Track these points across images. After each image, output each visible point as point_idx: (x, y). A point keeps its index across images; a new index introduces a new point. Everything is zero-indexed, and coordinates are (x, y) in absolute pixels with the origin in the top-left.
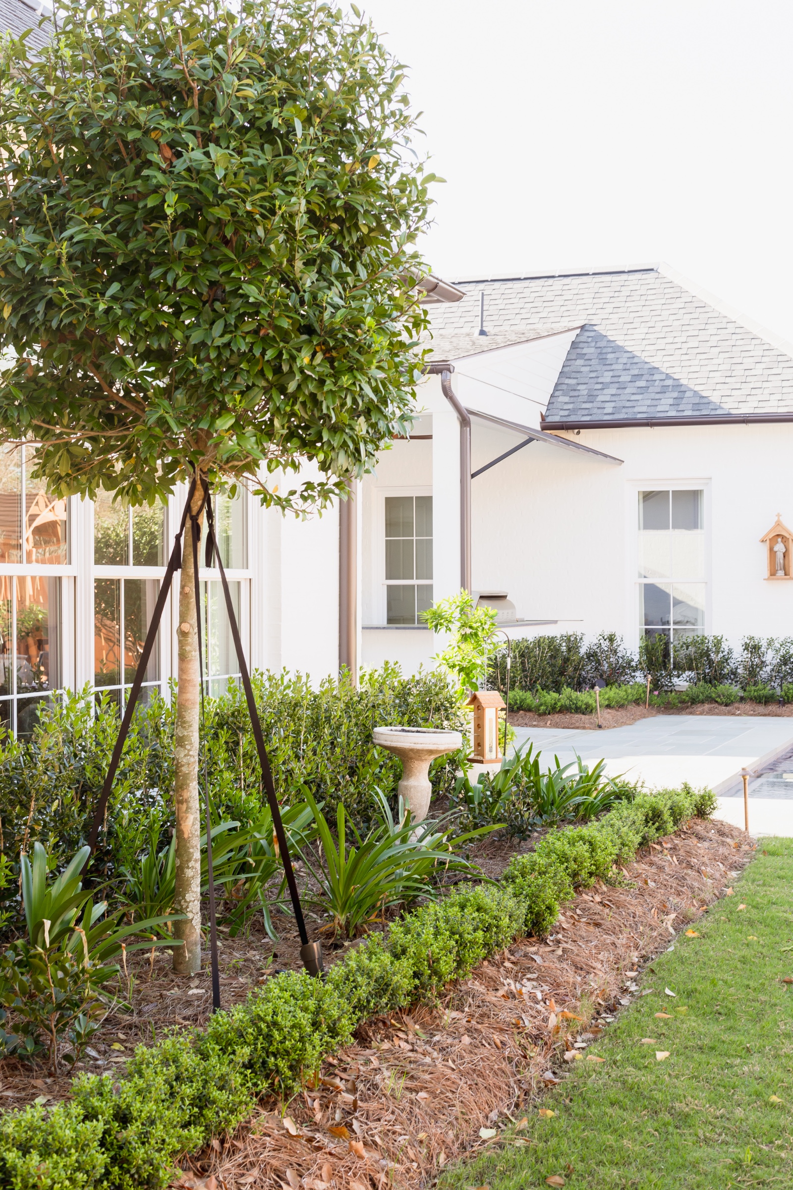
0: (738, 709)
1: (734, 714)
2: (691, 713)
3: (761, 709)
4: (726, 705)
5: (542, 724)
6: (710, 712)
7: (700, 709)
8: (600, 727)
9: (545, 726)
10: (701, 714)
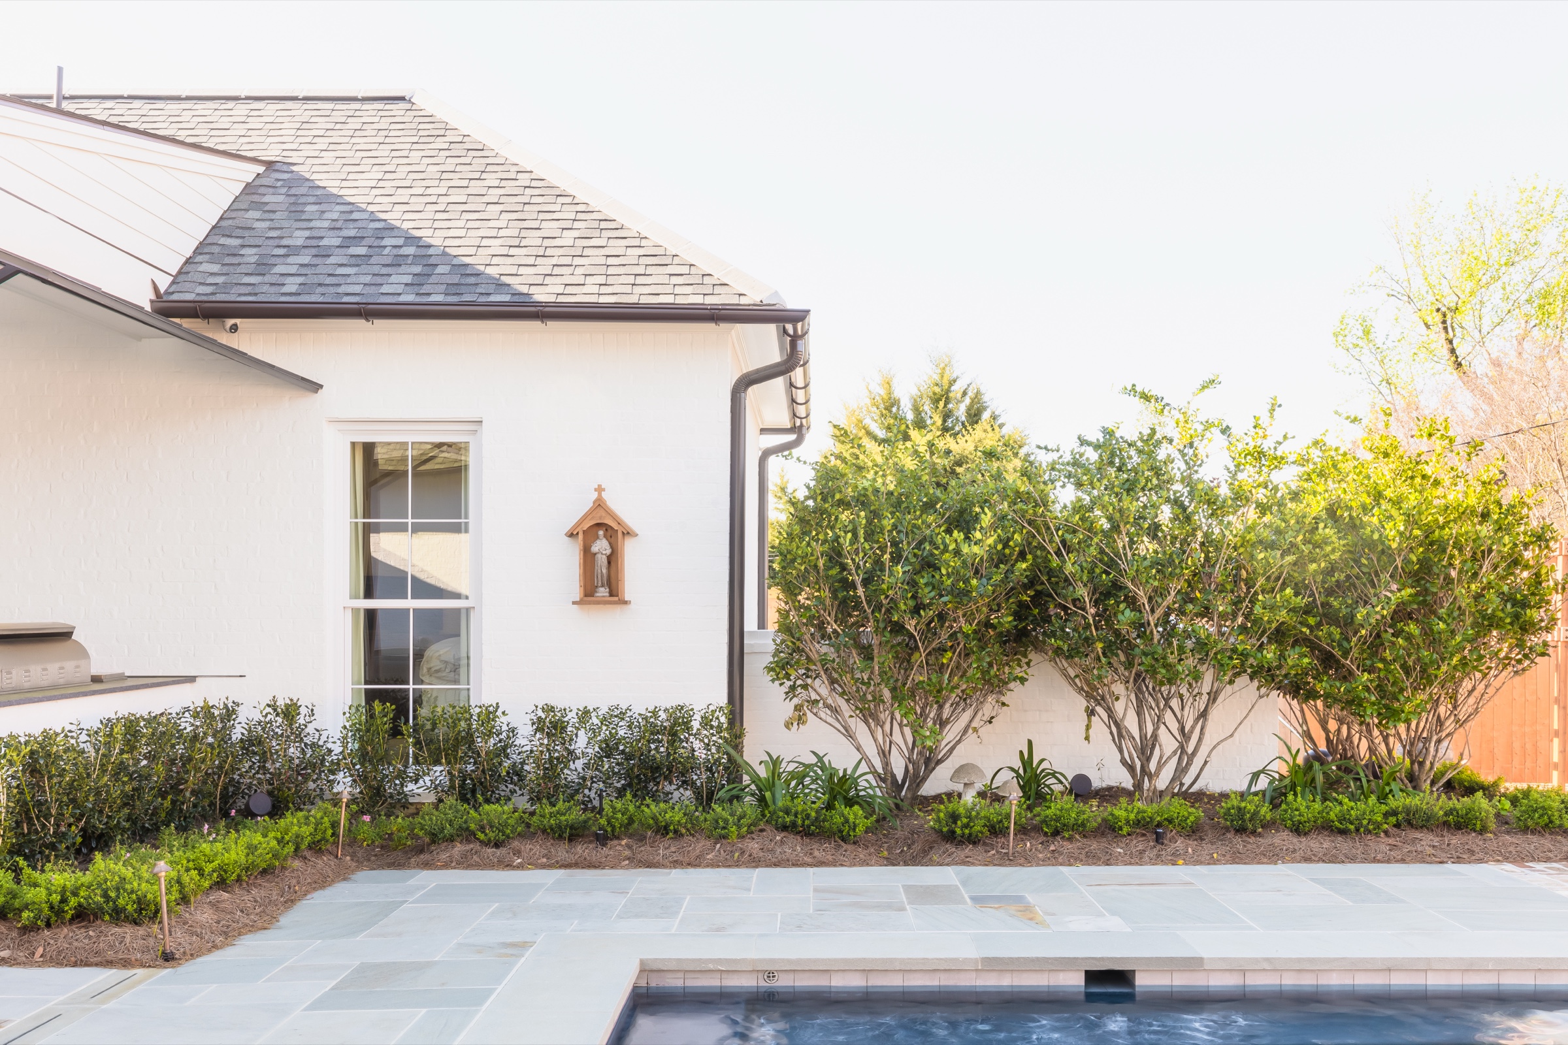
0: (518, 853)
3: (562, 851)
4: (497, 845)
5: (21, 955)
8: (168, 958)
9: (29, 962)
10: (446, 866)
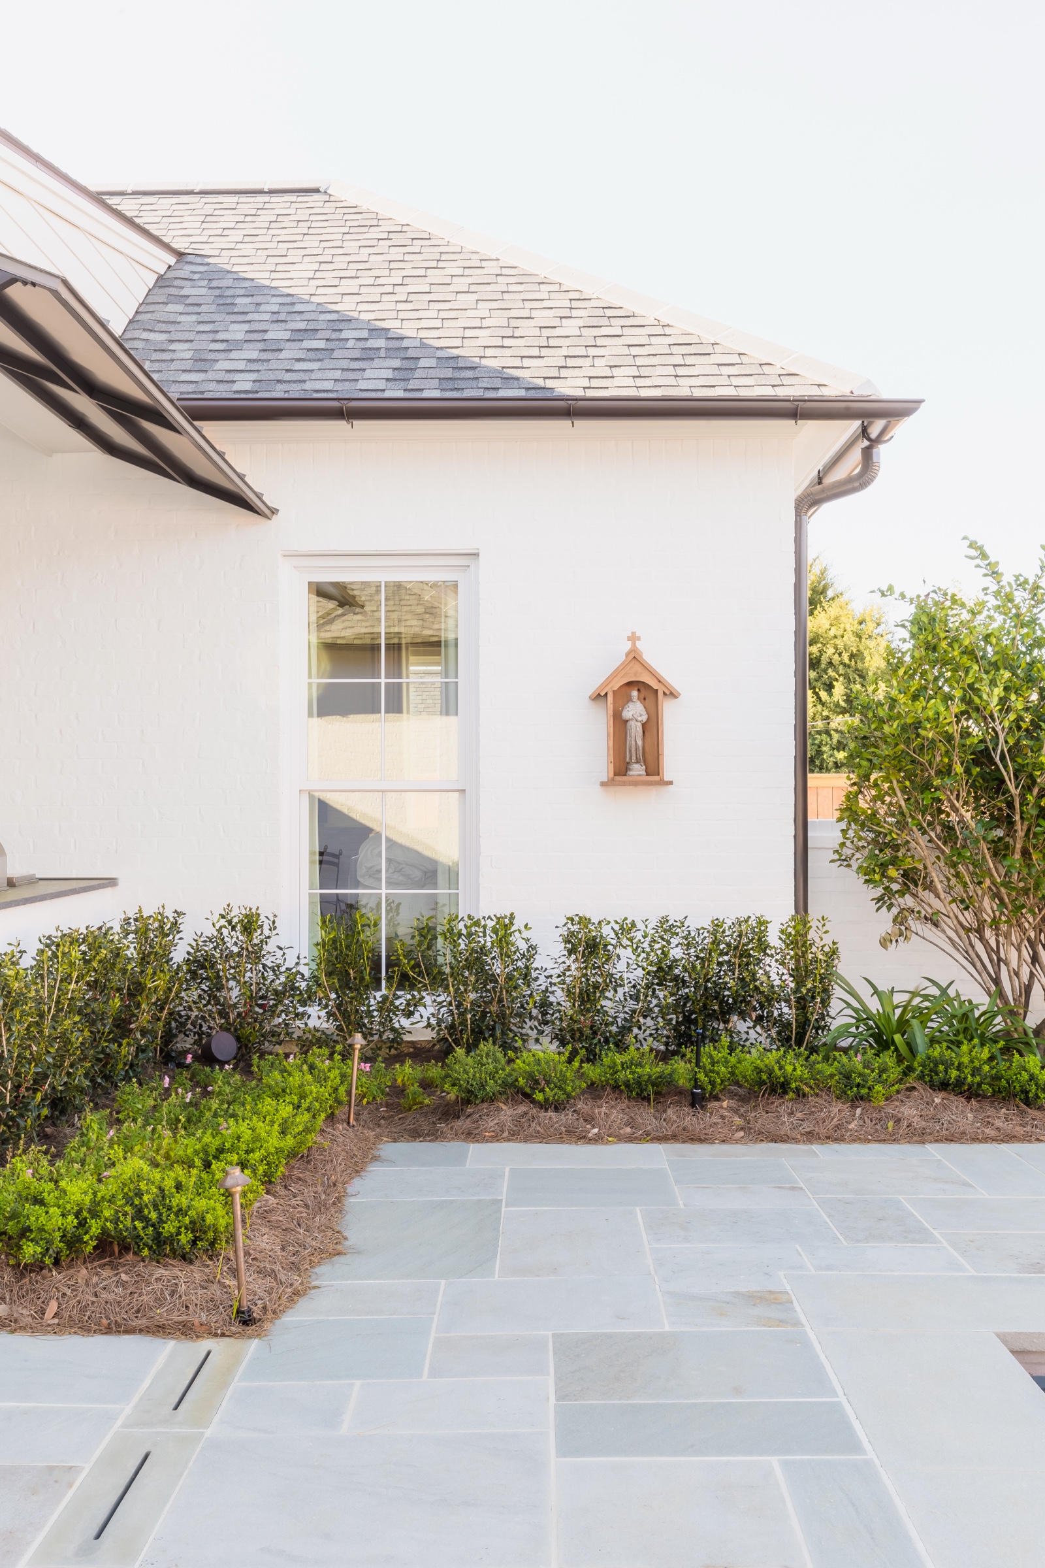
0: (590, 1120)
1: (583, 1138)
2: (471, 1136)
3: (647, 1116)
4: (558, 1107)
5: (25, 1312)
6: (519, 1133)
7: (491, 1123)
8: (246, 1320)
9: (36, 1327)
10: (496, 1138)
